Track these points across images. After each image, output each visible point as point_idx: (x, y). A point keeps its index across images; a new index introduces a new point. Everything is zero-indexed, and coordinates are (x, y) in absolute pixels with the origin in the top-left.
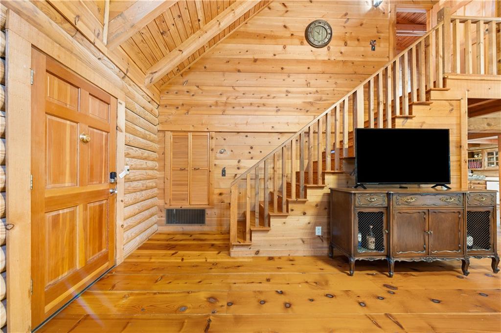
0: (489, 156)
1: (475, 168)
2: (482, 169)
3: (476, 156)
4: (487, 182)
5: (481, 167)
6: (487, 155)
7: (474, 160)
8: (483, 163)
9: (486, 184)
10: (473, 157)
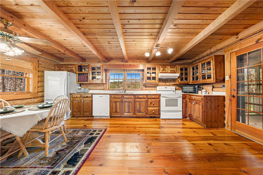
0: (93, 71)
1: (83, 81)
2: (88, 83)
3: (83, 70)
4: (93, 95)
5: (87, 81)
6: (91, 70)
7: (82, 74)
8: (88, 77)
9: (92, 97)
10: (81, 71)
